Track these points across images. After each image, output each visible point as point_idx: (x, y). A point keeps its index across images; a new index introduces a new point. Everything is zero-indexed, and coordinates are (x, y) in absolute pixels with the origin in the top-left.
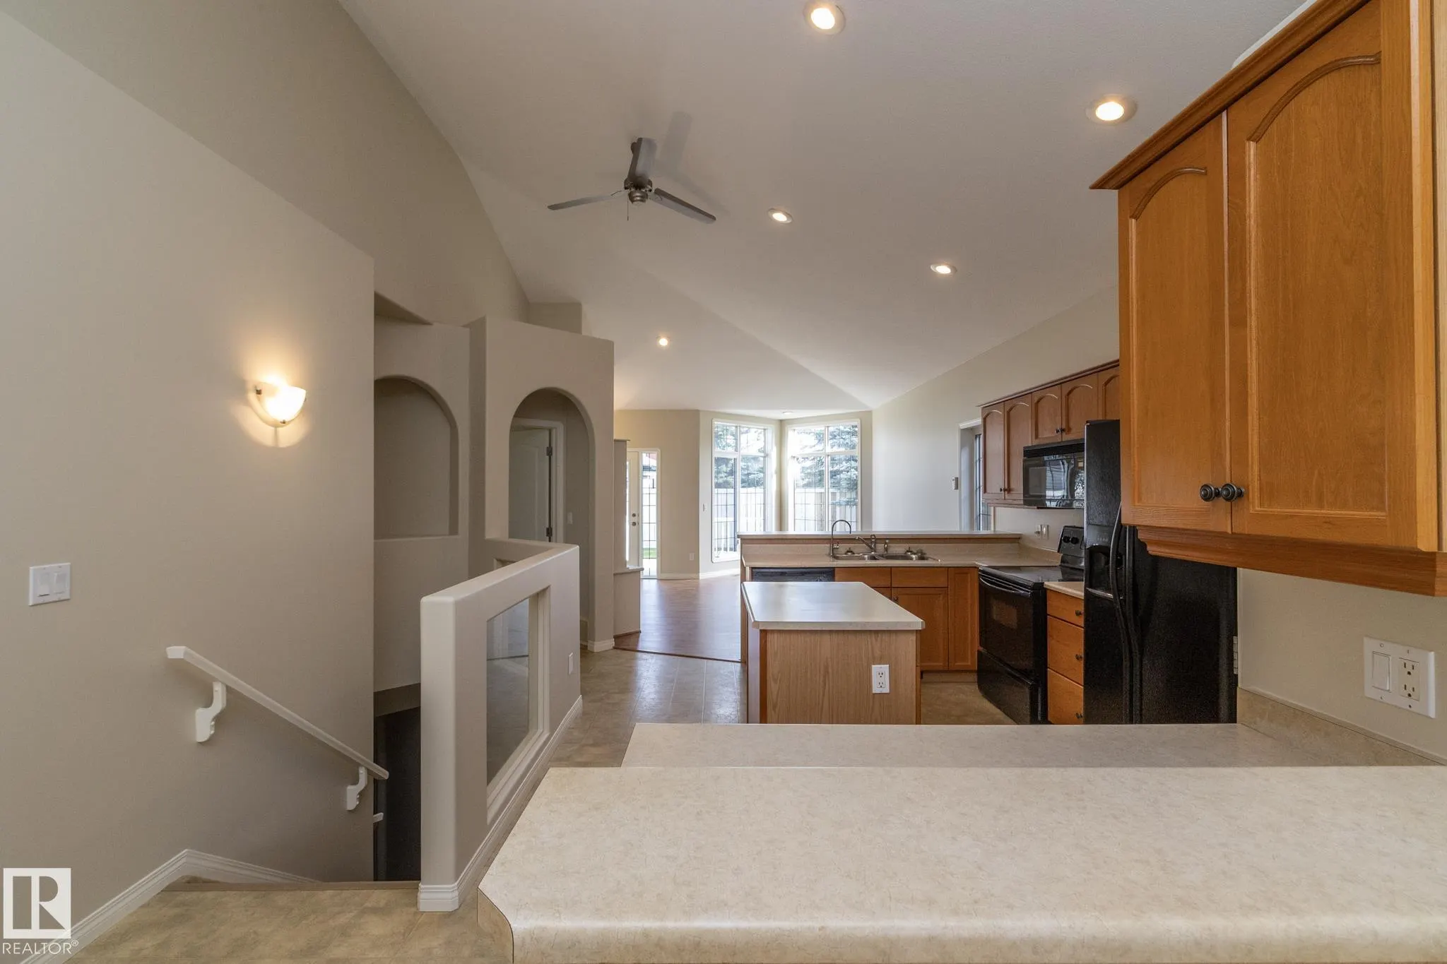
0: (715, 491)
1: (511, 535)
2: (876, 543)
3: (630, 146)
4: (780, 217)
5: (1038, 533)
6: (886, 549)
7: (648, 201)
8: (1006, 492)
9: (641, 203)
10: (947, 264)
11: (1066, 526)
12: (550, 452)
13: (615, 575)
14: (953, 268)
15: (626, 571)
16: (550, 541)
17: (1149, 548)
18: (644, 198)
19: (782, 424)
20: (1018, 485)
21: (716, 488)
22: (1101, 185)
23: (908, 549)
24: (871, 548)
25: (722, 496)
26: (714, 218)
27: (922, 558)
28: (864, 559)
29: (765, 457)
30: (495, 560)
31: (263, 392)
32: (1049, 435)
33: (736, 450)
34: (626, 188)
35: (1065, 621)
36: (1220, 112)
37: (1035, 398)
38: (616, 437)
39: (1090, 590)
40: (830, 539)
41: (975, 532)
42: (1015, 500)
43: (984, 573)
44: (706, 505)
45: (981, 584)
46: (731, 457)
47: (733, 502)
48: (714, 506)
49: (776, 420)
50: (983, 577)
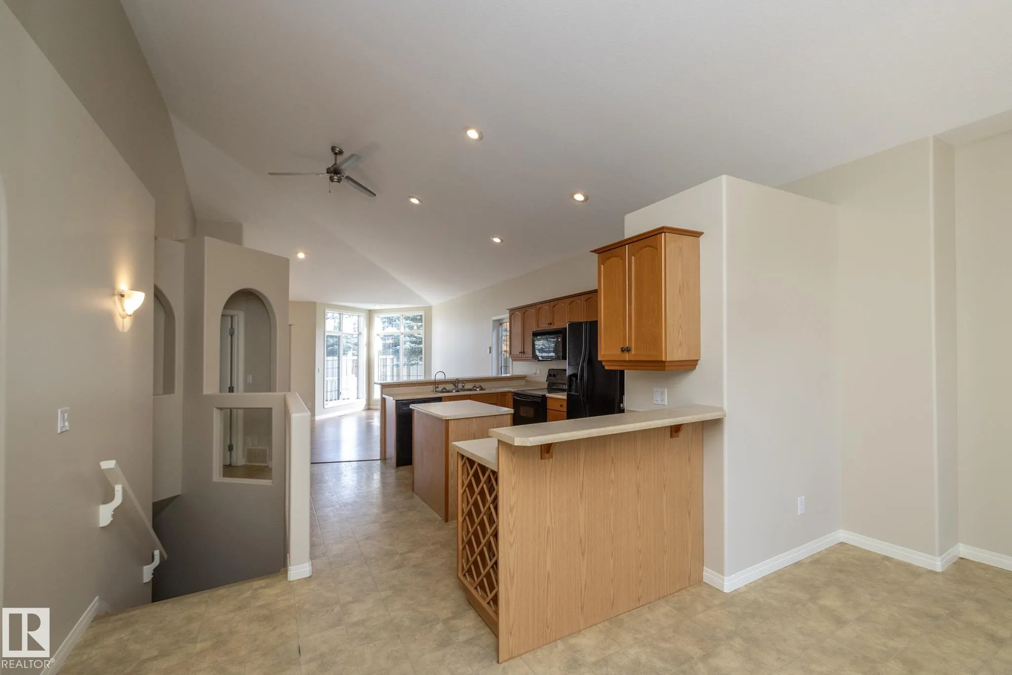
0: (326, 358)
1: (220, 392)
2: (458, 384)
3: (330, 148)
4: (415, 201)
6: (463, 387)
7: (342, 182)
8: (522, 354)
9: (338, 183)
10: (498, 238)
11: (549, 369)
12: (232, 333)
14: (502, 241)
17: (605, 367)
18: (339, 181)
19: (370, 313)
20: (529, 350)
21: (327, 356)
22: (594, 251)
23: (474, 386)
24: (456, 386)
25: (331, 361)
26: (375, 195)
27: (482, 389)
28: (453, 392)
29: (358, 335)
30: (215, 409)
31: (125, 296)
32: (544, 326)
33: (340, 330)
34: (327, 173)
36: (626, 244)
37: (536, 307)
38: (290, 322)
39: (570, 393)
40: (434, 383)
41: (500, 375)
42: (527, 357)
43: (516, 394)
44: (320, 368)
45: (514, 399)
46: (337, 335)
47: (337, 367)
48: (325, 369)
49: (366, 310)
50: (515, 396)
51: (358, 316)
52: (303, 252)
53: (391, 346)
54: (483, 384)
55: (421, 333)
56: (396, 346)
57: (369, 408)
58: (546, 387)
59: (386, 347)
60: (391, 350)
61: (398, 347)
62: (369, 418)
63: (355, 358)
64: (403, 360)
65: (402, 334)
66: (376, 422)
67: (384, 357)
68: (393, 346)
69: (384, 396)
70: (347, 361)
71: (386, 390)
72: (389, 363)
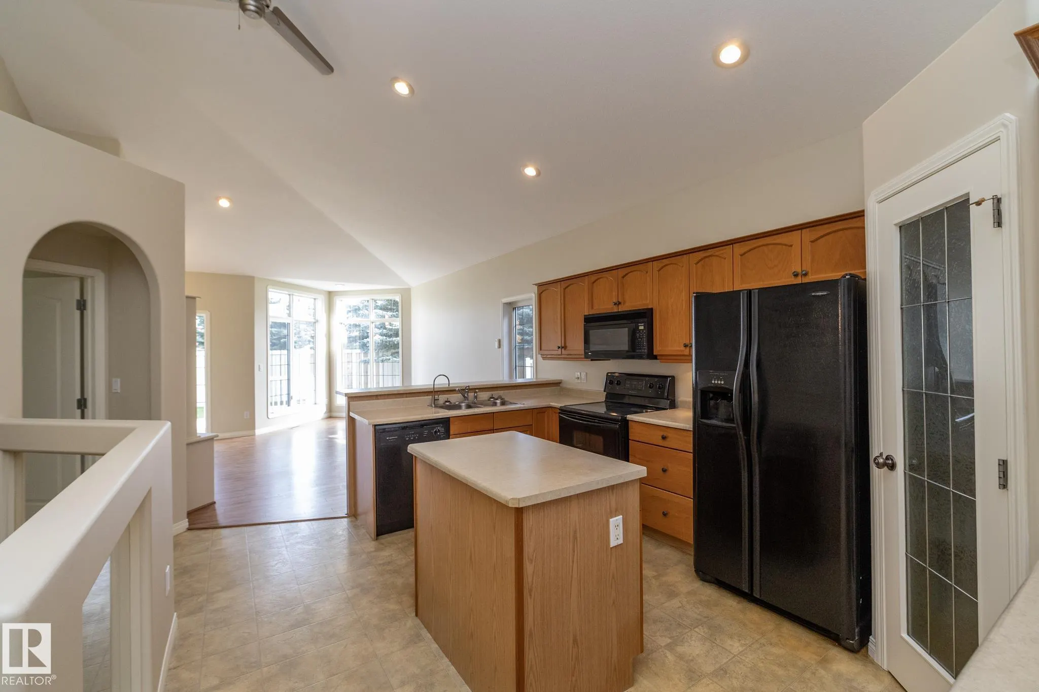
0: (270, 352)
2: (468, 392)
4: (402, 88)
5: (578, 378)
6: (476, 398)
8: (563, 350)
10: (533, 168)
12: (82, 305)
13: (188, 444)
15: (198, 439)
16: (83, 417)
19: (330, 295)
20: (577, 344)
21: (271, 350)
23: (491, 396)
24: (464, 396)
25: (277, 357)
27: (503, 404)
28: (463, 408)
29: (315, 323)
32: (607, 307)
33: (289, 316)
35: (659, 446)
37: (590, 278)
38: (187, 293)
39: (704, 421)
42: (571, 355)
43: (563, 410)
44: (261, 365)
45: (561, 420)
46: (286, 321)
47: (287, 364)
48: (269, 367)
49: (325, 291)
50: (562, 413)
51: (315, 299)
52: (227, 198)
53: (357, 338)
54: (506, 395)
55: (397, 324)
56: (363, 339)
57: (331, 414)
58: (603, 399)
59: (352, 340)
60: (358, 344)
61: (365, 340)
62: (332, 431)
63: (312, 351)
64: (372, 355)
65: (373, 323)
66: (341, 439)
67: (349, 351)
68: (361, 339)
69: (352, 414)
70: (300, 356)
71: (354, 403)
72: (354, 358)
